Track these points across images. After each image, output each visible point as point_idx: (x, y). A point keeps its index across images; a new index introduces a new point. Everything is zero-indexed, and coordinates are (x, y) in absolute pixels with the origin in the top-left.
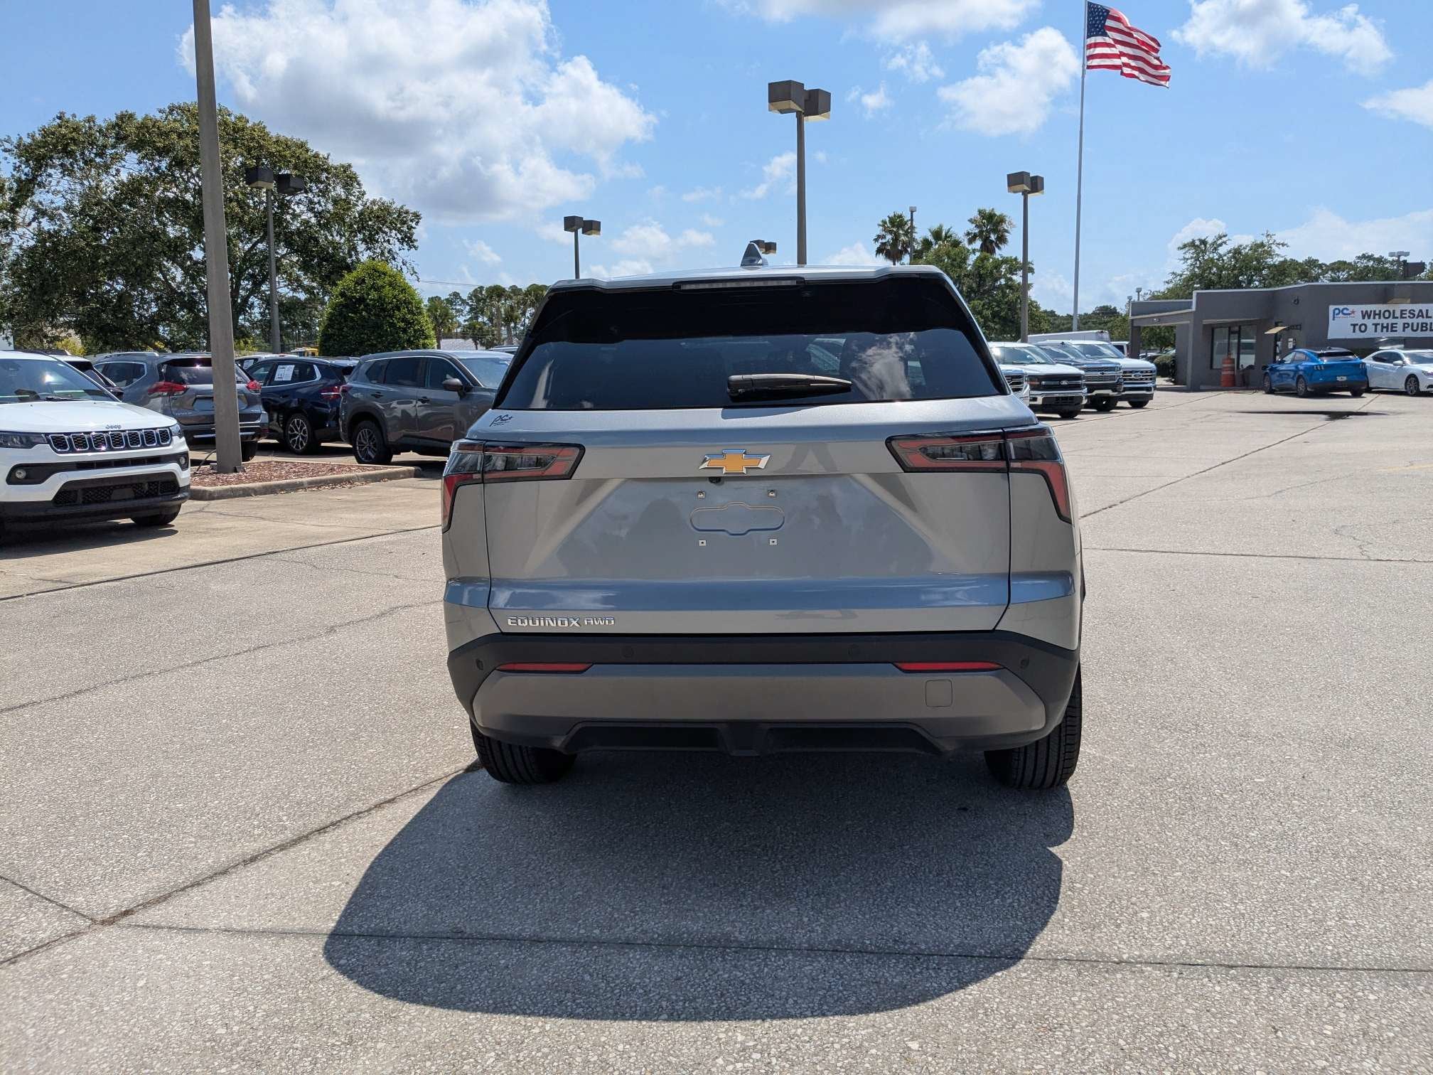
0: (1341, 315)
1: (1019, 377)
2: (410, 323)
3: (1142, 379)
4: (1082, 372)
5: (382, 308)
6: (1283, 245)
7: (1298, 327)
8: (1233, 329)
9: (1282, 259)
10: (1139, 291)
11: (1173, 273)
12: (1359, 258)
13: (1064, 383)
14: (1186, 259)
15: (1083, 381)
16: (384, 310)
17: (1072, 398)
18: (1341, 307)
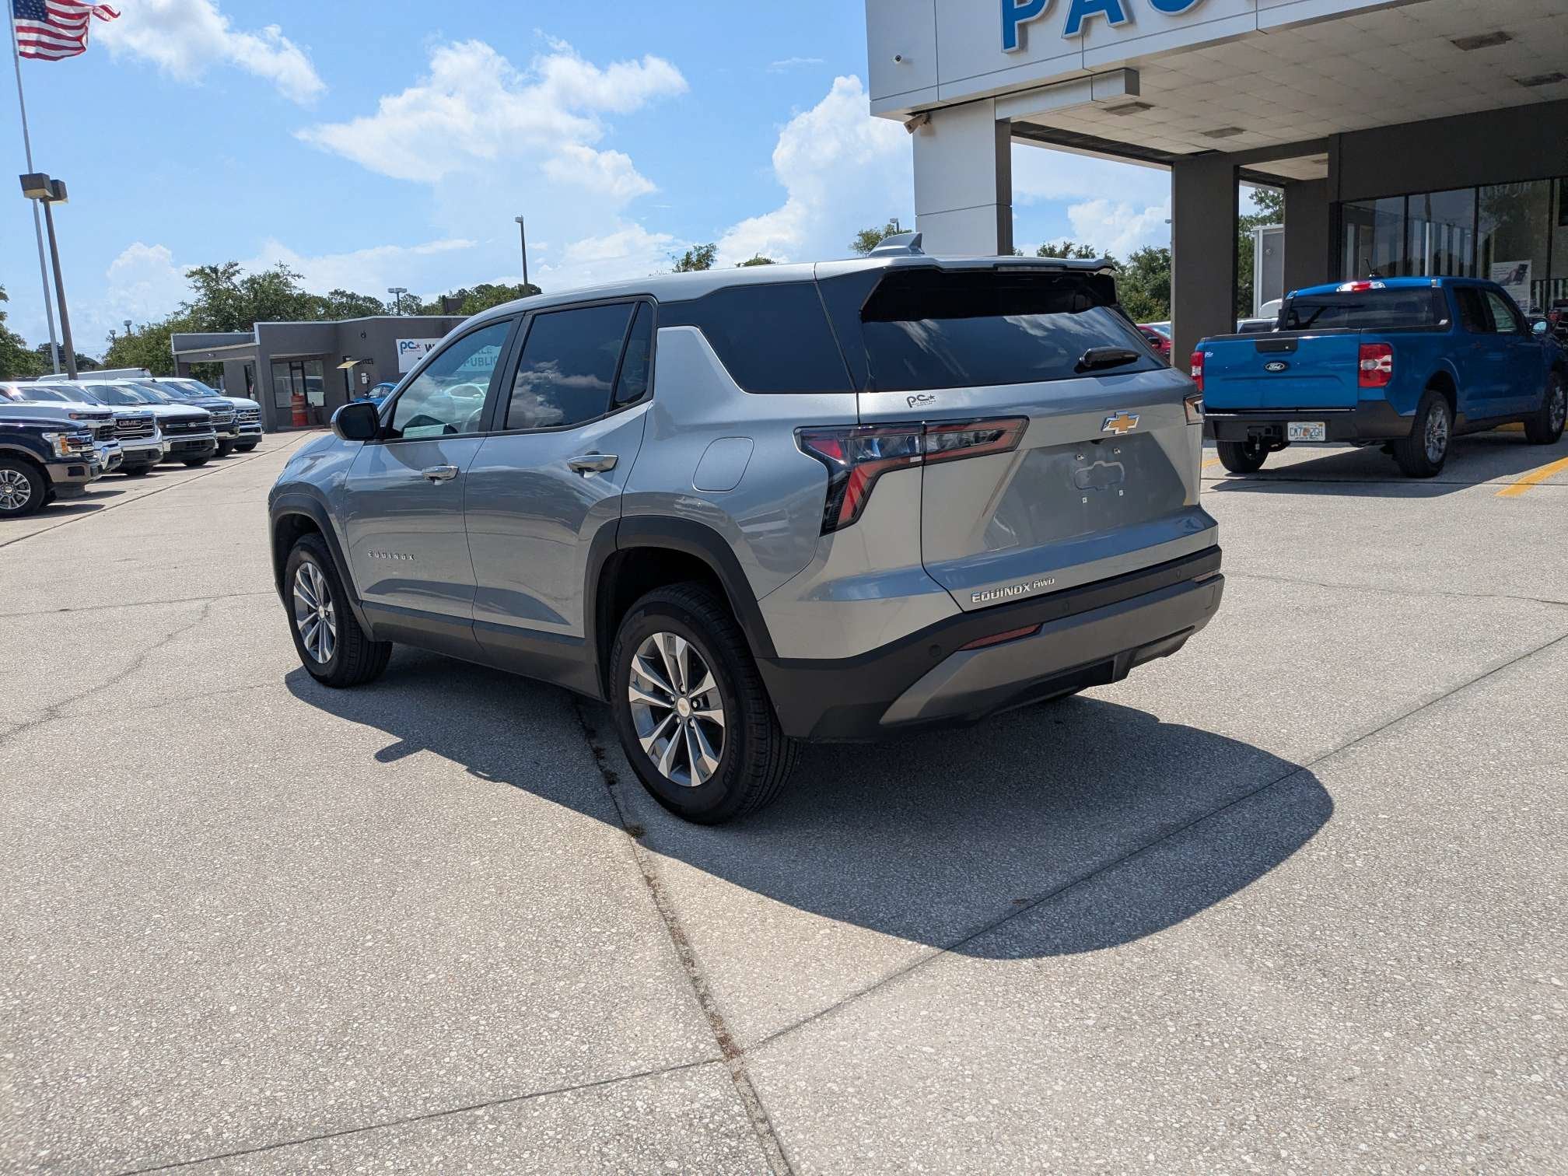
0: (408, 348)
1: (149, 419)
3: (248, 419)
4: (208, 412)
6: (299, 276)
7: (369, 361)
8: (294, 365)
9: (301, 292)
10: (128, 324)
11: (183, 303)
12: (332, 293)
13: (192, 425)
14: (198, 289)
15: (210, 423)
17: (203, 442)
18: (407, 341)
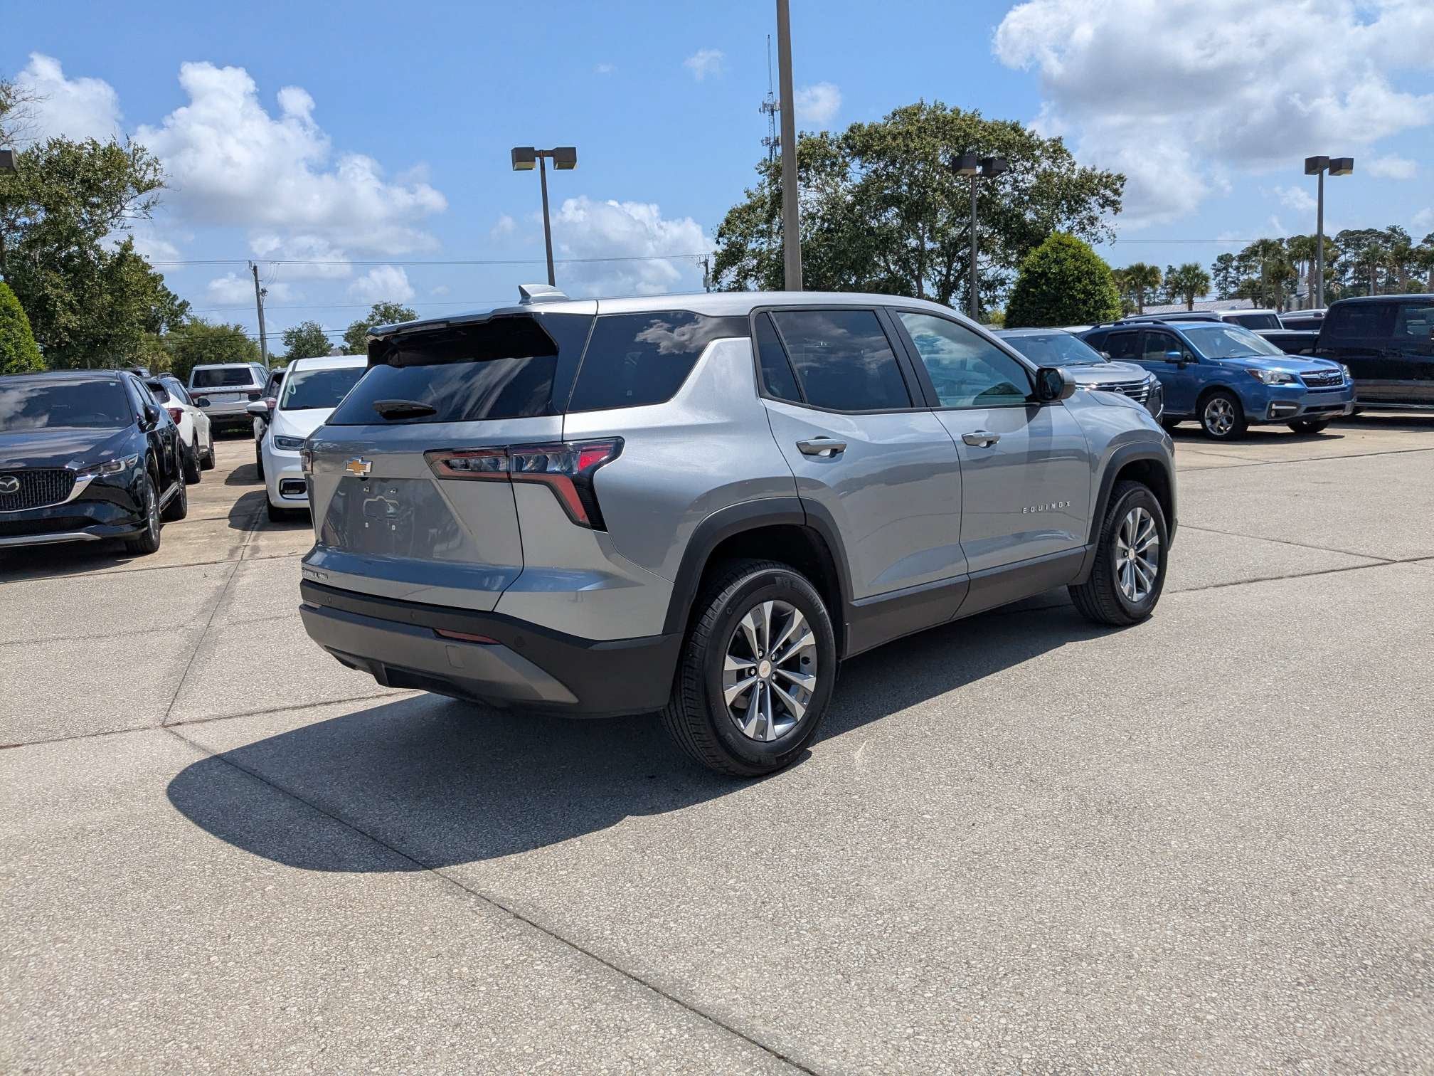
2: (1092, 294)
5: (1063, 282)
16: (1064, 283)
